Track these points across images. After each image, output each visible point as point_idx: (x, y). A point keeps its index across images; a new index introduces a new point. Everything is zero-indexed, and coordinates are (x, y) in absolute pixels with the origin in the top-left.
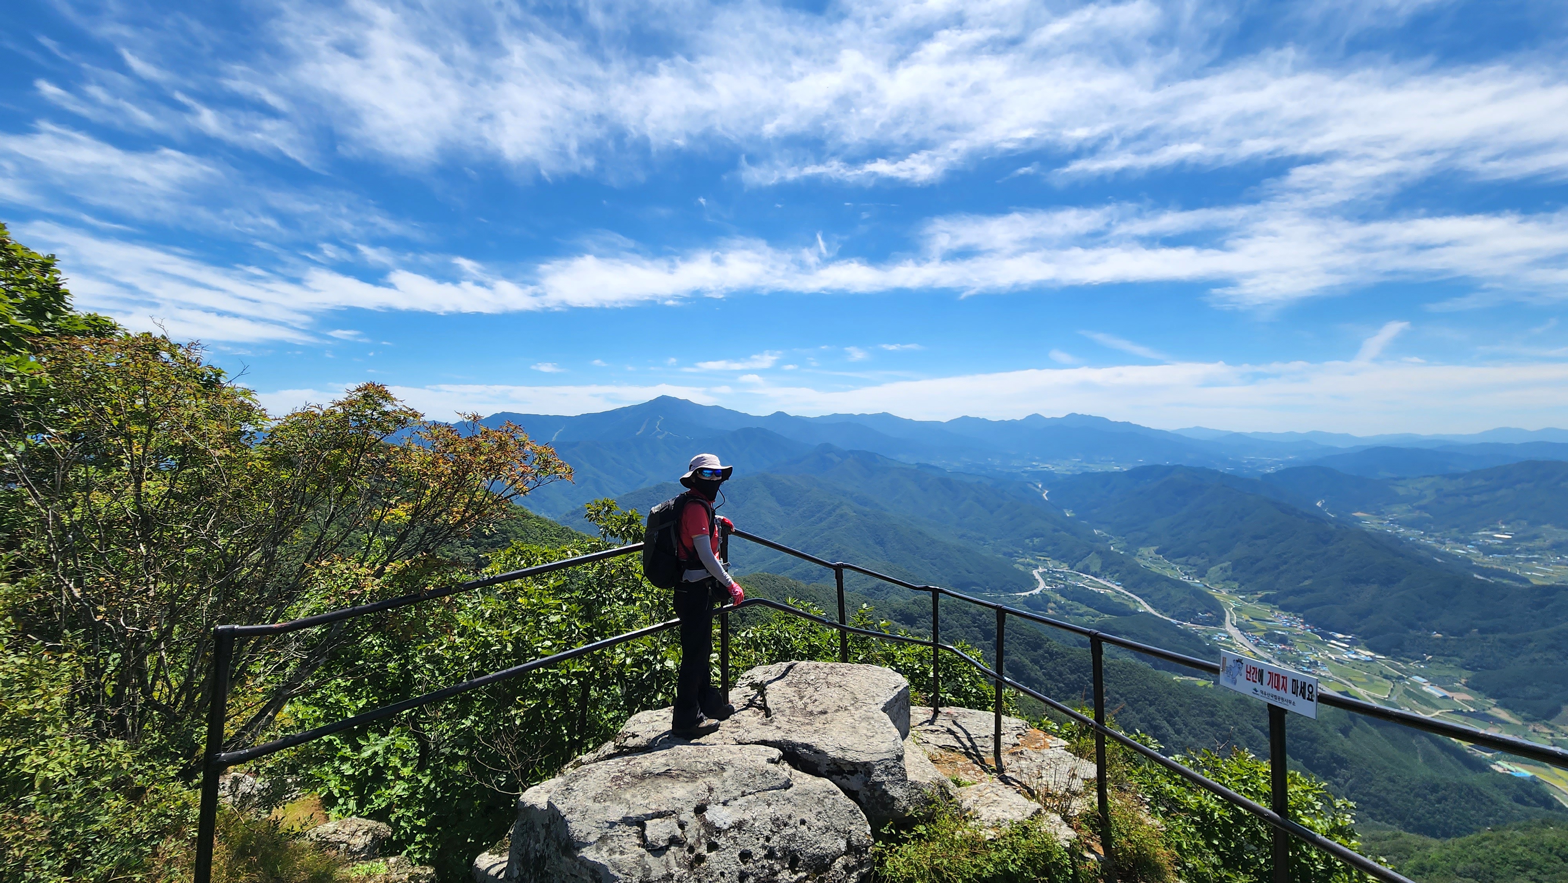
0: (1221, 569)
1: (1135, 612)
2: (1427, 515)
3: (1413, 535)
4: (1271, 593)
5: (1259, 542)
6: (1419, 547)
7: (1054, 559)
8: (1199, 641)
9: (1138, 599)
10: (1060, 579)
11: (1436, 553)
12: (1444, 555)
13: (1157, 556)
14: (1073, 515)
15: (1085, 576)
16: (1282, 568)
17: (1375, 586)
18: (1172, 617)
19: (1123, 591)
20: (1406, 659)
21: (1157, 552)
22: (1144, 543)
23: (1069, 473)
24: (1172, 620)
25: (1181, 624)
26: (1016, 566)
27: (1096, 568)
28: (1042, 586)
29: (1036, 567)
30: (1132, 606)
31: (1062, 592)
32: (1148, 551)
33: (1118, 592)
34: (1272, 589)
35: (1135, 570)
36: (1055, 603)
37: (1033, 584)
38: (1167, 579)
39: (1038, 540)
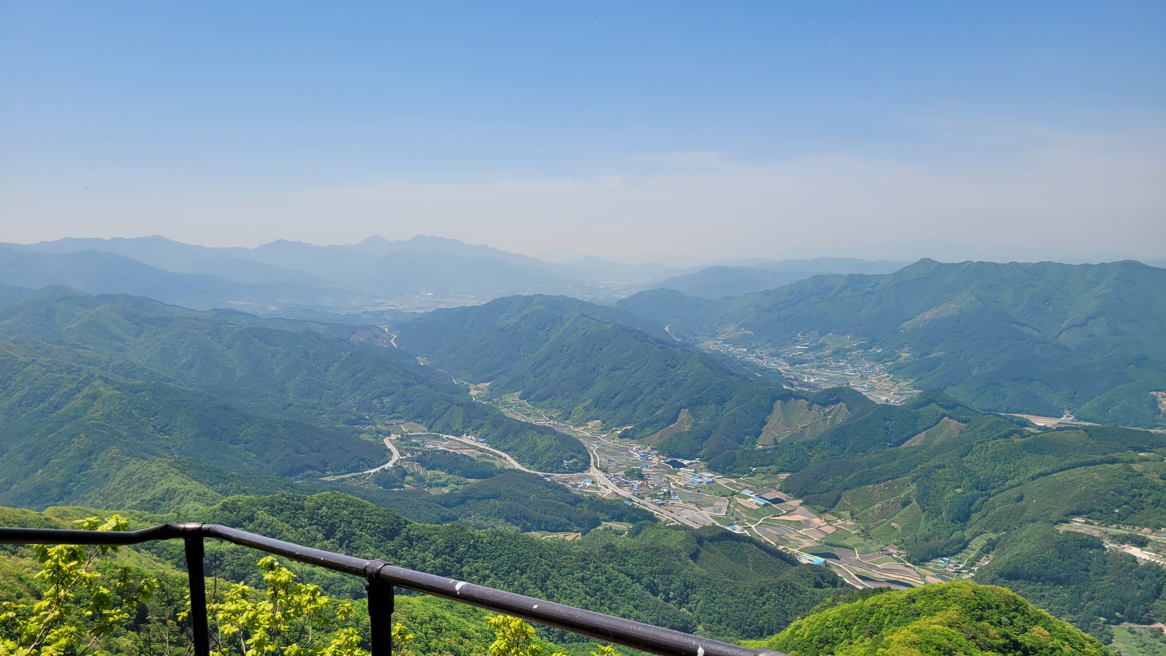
0: (584, 408)
1: (502, 471)
2: (750, 332)
3: (739, 352)
4: (629, 428)
5: (617, 373)
6: (745, 364)
7: (408, 421)
8: (567, 491)
9: (503, 455)
10: (417, 445)
11: (756, 368)
12: (763, 370)
13: (522, 401)
14: (428, 363)
15: (445, 436)
16: (638, 399)
17: (713, 407)
18: (540, 469)
19: (487, 448)
20: (737, 475)
21: (521, 398)
22: (509, 388)
23: (420, 311)
24: (539, 473)
25: (548, 476)
26: (364, 437)
27: (458, 426)
28: (396, 456)
29: (388, 434)
30: (498, 463)
31: (422, 461)
32: (513, 398)
33: (482, 450)
34: (630, 424)
35: (499, 420)
36: (412, 475)
37: (385, 454)
38: (533, 427)
39: (388, 399)
